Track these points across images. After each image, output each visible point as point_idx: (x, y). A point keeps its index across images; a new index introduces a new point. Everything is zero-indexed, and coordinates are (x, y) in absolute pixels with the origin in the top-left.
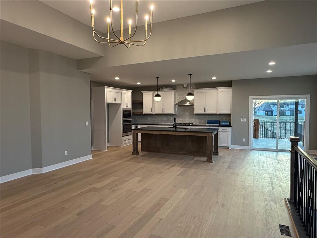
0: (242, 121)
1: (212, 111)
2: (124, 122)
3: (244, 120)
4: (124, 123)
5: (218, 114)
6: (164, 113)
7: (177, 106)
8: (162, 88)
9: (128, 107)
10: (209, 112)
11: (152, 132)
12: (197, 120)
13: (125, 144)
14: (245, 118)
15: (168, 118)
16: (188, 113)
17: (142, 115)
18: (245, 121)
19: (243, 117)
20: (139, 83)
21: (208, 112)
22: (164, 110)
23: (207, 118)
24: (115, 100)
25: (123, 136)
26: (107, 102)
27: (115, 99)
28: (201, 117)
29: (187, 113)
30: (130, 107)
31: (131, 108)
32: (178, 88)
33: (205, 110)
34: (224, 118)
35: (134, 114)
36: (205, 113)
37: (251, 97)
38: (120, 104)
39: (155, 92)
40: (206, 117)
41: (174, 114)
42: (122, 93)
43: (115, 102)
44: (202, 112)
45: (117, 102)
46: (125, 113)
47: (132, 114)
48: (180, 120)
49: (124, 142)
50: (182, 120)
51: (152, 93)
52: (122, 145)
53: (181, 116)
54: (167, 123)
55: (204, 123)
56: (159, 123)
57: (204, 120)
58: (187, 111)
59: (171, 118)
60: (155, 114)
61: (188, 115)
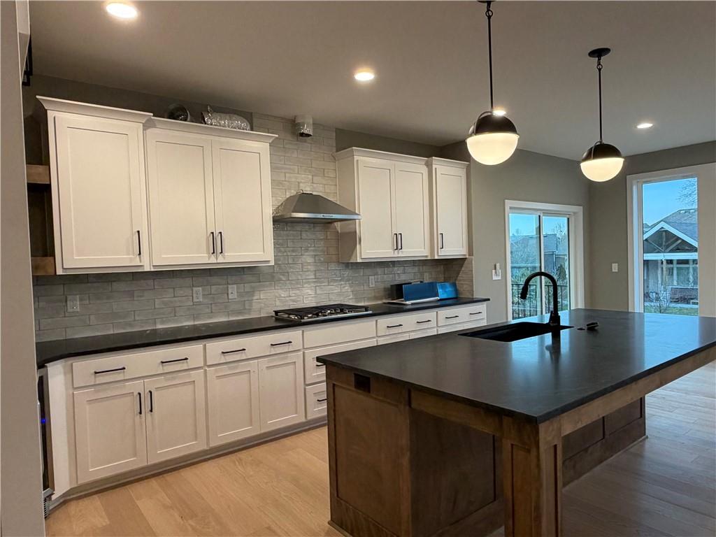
0: (494, 278)
3: (498, 275)
6: (221, 259)
12: (348, 287)
14: (500, 269)
15: (213, 288)
18: (500, 277)
19: (498, 266)
28: (361, 272)
29: (308, 258)
33: (398, 242)
36: (396, 255)
41: (272, 264)
44: (388, 253)
51: (132, 125)
54: (211, 318)
55: (369, 299)
56: (159, 326)
57: (371, 286)
58: (307, 250)
59: (230, 291)
60: (152, 270)
61: (312, 268)
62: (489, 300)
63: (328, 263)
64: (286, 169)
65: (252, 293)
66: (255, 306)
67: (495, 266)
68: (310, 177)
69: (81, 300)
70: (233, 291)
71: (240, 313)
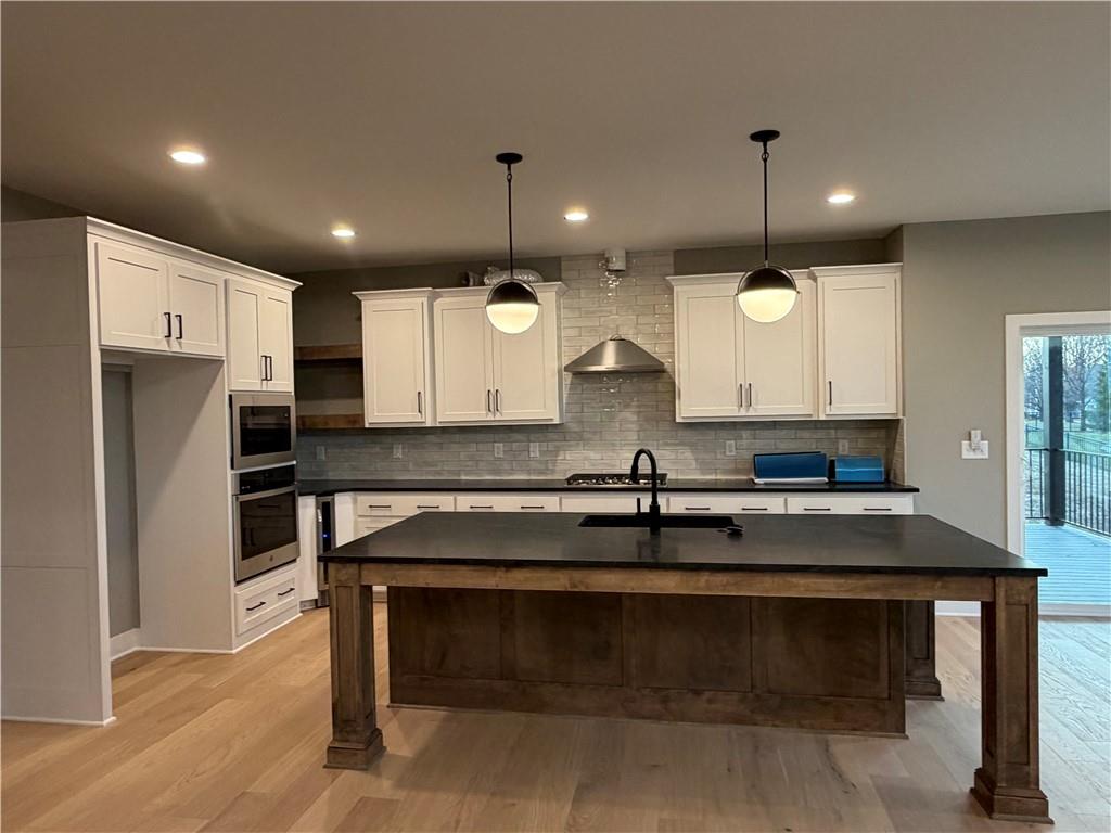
0: (967, 454)
1: (783, 399)
2: (247, 483)
3: (977, 451)
4: (242, 492)
5: (822, 418)
6: (498, 417)
7: (568, 377)
8: (484, 273)
9: (271, 386)
10: (766, 407)
11: (500, 573)
12: (688, 454)
13: (256, 627)
14: (982, 439)
15: (515, 445)
16: (635, 418)
17: (356, 431)
18: (987, 456)
19: (976, 434)
20: (344, 233)
21: (764, 409)
22: (493, 400)
23: (744, 442)
24: (175, 332)
25: (238, 583)
26: (108, 341)
27: (174, 324)
28: (711, 435)
29: (629, 415)
30: (283, 382)
31: (291, 389)
32: (575, 274)
33: (745, 394)
34: (841, 443)
35: (308, 429)
36: (743, 414)
37: (1014, 322)
38: (211, 366)
39: (439, 296)
40: (741, 438)
41: (556, 421)
42: (231, 288)
43: (175, 348)
44: (728, 410)
45: (192, 345)
46: (251, 423)
47: (298, 430)
48: (586, 459)
49: (245, 621)
50: (598, 456)
51: (419, 300)
52: (234, 642)
53: (595, 433)
54: (511, 474)
55: (726, 472)
56: (463, 478)
57: (728, 454)
58: (627, 406)
59: (531, 449)
60: (438, 425)
61: (634, 427)
62: (917, 490)
63: (657, 422)
64: (602, 311)
65: (556, 452)
66: (560, 467)
67: (970, 434)
68: (634, 317)
69: (403, 448)
70: (535, 450)
71: (541, 472)
